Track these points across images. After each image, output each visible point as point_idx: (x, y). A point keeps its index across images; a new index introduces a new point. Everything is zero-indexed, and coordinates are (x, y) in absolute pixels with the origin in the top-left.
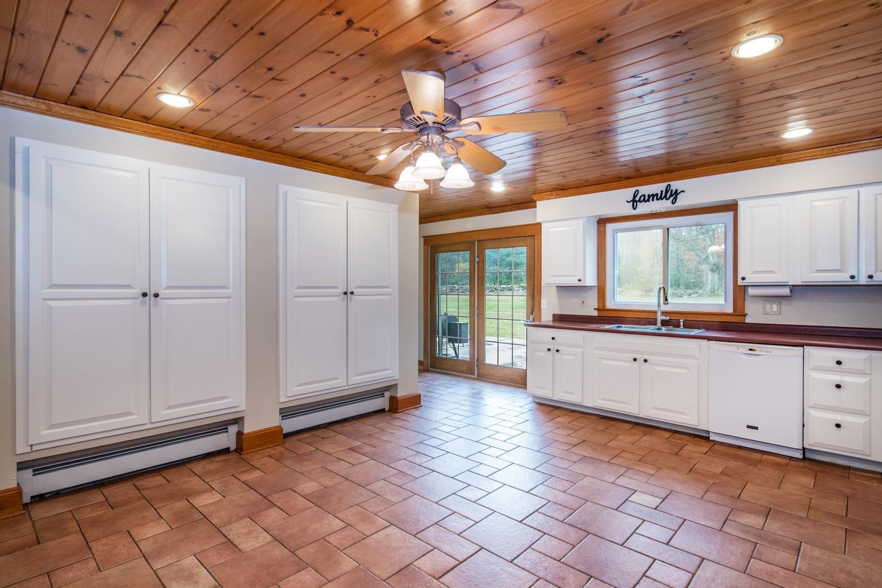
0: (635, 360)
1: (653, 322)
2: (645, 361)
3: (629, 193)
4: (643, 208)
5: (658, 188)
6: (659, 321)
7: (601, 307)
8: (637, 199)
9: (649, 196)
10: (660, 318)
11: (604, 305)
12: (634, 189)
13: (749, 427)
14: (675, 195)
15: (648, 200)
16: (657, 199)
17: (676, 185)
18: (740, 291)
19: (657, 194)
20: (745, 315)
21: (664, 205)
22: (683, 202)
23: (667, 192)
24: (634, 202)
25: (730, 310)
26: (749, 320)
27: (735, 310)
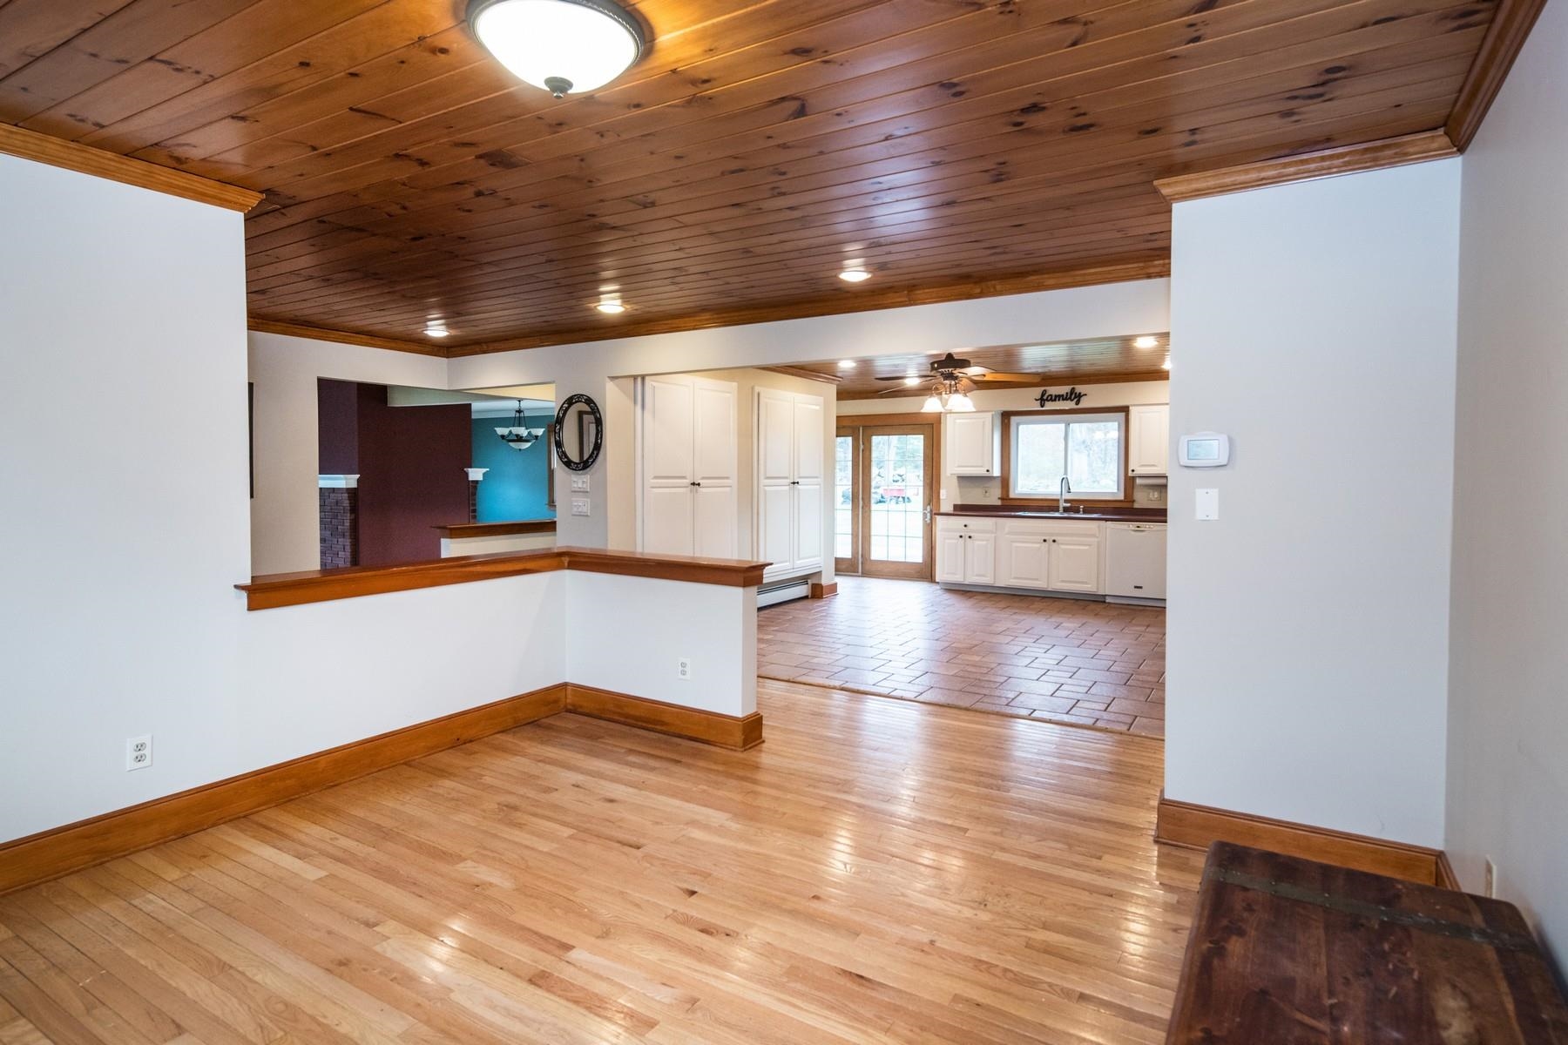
0: (1045, 541)
1: (1057, 509)
2: (1054, 541)
3: (1037, 392)
4: (1049, 406)
5: (1064, 390)
6: (1061, 509)
7: (1005, 497)
8: (1045, 398)
9: (1056, 396)
10: (1062, 505)
11: (1008, 495)
12: (1043, 388)
13: (1136, 587)
14: (1079, 397)
15: (1055, 400)
16: (1063, 400)
17: (1080, 389)
18: (1129, 482)
19: (1063, 395)
20: (1134, 501)
21: (1070, 405)
22: (1084, 404)
23: (1071, 394)
24: (1043, 400)
25: (1121, 497)
26: (1136, 506)
27: (1125, 496)
